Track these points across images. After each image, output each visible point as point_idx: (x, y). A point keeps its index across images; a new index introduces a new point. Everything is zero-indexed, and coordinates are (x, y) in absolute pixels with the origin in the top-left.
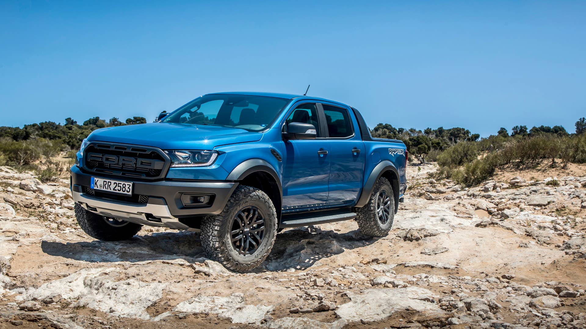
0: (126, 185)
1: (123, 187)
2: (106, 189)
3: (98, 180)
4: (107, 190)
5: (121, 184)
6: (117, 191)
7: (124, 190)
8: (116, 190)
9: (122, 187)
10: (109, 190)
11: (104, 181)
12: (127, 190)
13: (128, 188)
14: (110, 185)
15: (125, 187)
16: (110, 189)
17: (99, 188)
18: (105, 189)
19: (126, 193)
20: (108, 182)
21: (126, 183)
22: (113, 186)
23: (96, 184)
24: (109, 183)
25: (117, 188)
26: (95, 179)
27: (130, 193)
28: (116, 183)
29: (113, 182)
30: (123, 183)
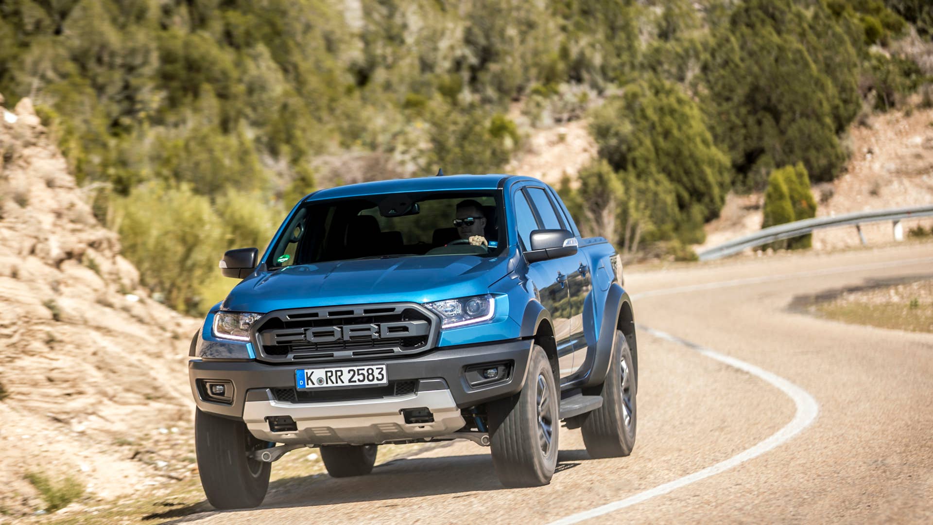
0: (375, 369)
1: (369, 374)
2: (333, 383)
3: (313, 372)
4: (335, 385)
6: (358, 383)
7: (371, 377)
8: (355, 382)
9: (366, 374)
10: (340, 384)
11: (326, 372)
12: (377, 378)
13: (380, 373)
14: (339, 376)
15: (372, 374)
16: (343, 382)
17: (317, 385)
18: (330, 384)
19: (375, 382)
21: (374, 367)
22: (346, 377)
23: (309, 378)
25: (356, 378)
26: (306, 371)
27: (385, 381)
29: (345, 370)
30: (366, 368)
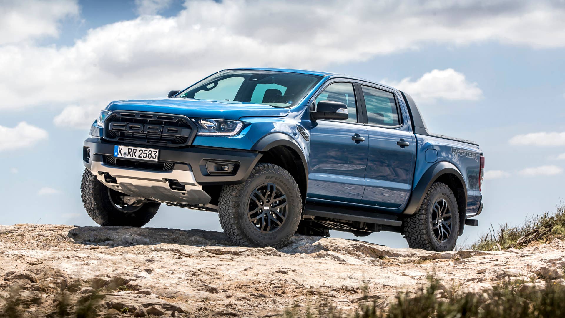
5: (147, 151)
20: (134, 149)
24: (135, 151)
28: (142, 150)
